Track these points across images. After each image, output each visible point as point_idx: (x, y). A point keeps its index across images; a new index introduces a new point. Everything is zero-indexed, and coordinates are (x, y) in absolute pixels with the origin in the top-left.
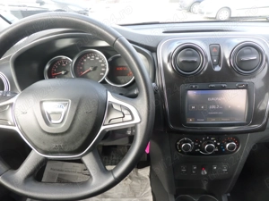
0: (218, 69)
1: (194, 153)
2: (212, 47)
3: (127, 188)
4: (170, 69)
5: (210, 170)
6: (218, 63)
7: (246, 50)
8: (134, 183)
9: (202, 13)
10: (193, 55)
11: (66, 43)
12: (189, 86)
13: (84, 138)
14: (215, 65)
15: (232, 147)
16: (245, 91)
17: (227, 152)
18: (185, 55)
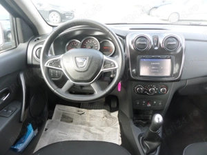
0: (156, 48)
1: (144, 94)
2: (154, 37)
3: (104, 122)
4: (132, 48)
5: (152, 104)
6: (157, 46)
7: (170, 39)
8: (108, 119)
9: (158, 16)
10: (144, 41)
11: (78, 33)
12: (141, 56)
13: (93, 74)
14: (155, 46)
15: (164, 91)
16: (170, 60)
17: (161, 94)
18: (140, 41)
